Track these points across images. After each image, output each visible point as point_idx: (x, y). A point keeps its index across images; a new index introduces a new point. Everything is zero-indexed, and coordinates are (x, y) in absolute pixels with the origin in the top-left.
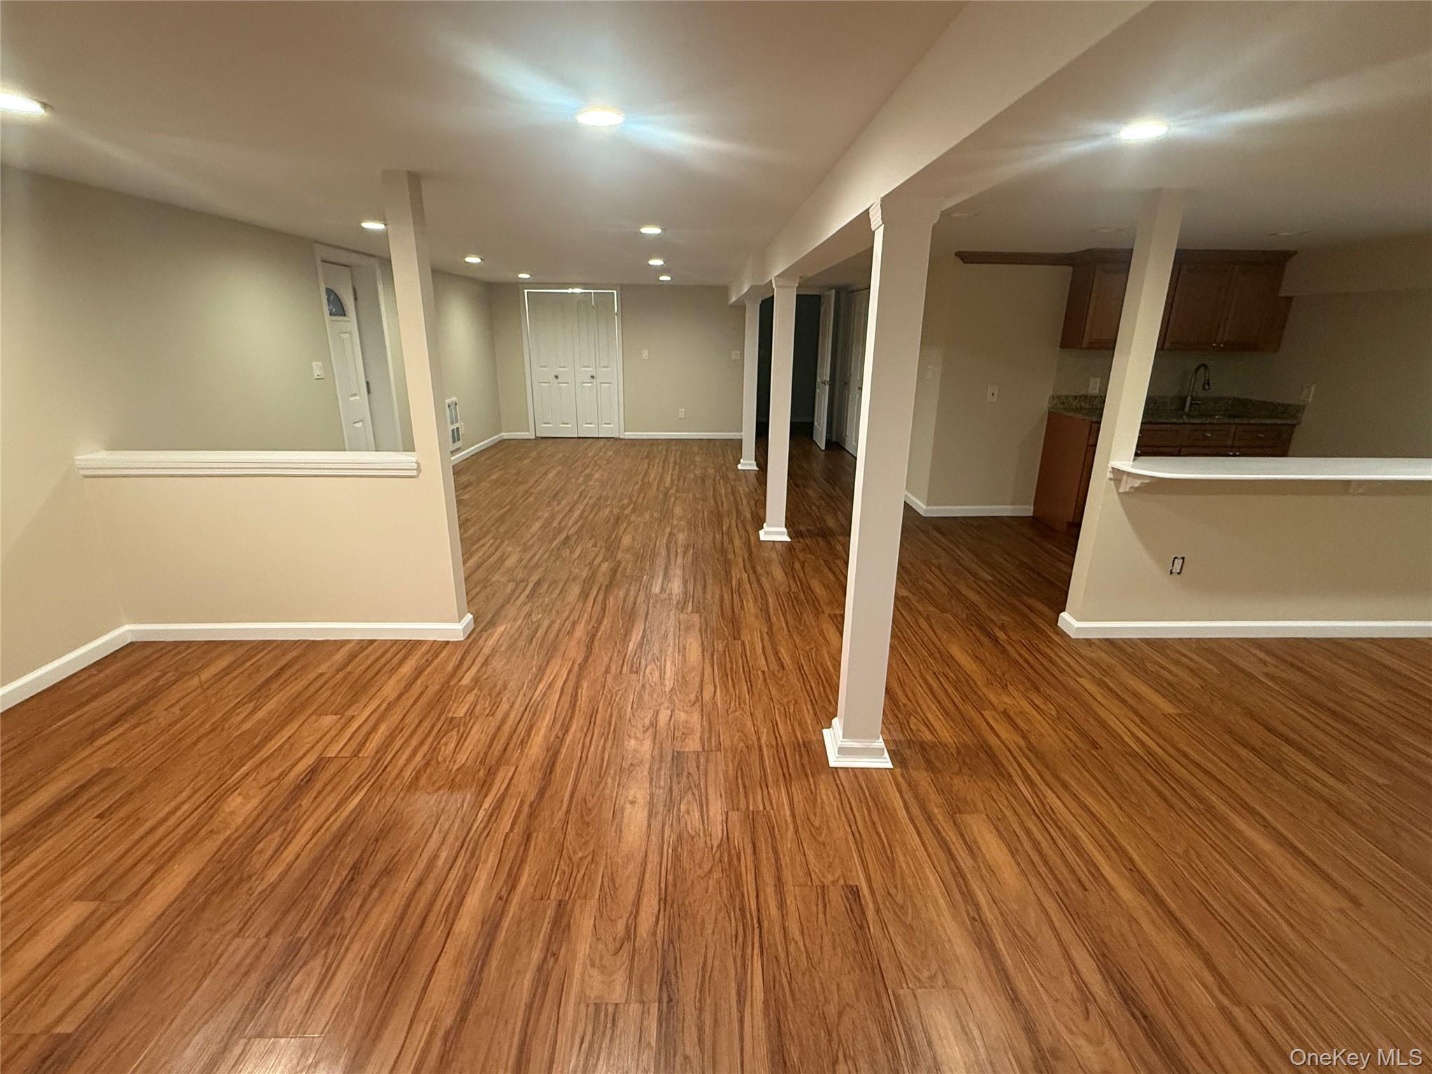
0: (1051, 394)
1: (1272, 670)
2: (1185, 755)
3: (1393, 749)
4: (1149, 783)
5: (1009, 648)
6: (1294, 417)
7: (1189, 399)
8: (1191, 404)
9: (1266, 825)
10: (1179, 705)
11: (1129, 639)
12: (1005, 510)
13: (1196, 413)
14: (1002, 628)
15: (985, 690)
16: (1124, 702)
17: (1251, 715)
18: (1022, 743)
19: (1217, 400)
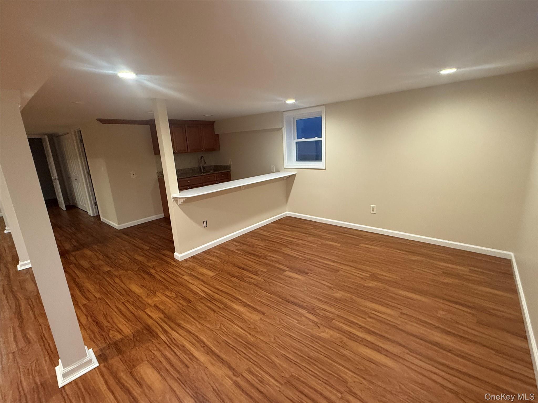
0: (157, 171)
1: (238, 247)
2: (218, 289)
3: (267, 259)
4: (208, 307)
5: (156, 275)
6: (229, 169)
7: (202, 167)
8: (203, 169)
9: (242, 302)
10: (215, 271)
11: (199, 254)
12: (153, 218)
13: (205, 172)
14: (154, 268)
15: (146, 299)
16: (199, 279)
17: (235, 265)
18: (162, 316)
19: (210, 167)
